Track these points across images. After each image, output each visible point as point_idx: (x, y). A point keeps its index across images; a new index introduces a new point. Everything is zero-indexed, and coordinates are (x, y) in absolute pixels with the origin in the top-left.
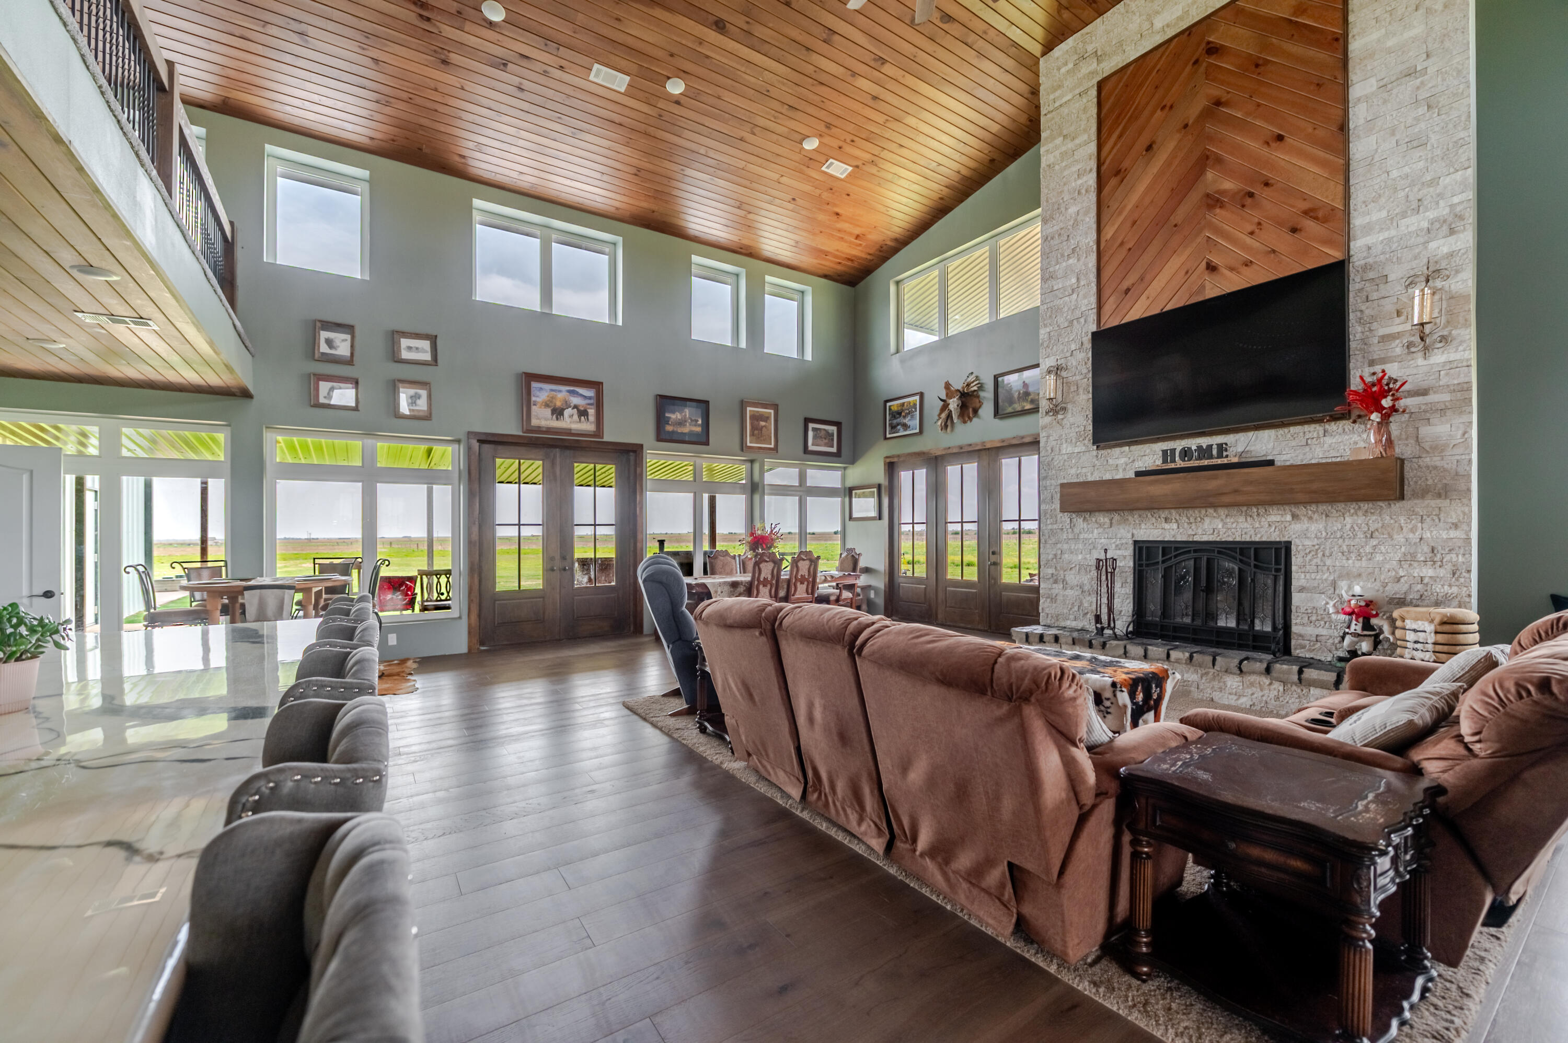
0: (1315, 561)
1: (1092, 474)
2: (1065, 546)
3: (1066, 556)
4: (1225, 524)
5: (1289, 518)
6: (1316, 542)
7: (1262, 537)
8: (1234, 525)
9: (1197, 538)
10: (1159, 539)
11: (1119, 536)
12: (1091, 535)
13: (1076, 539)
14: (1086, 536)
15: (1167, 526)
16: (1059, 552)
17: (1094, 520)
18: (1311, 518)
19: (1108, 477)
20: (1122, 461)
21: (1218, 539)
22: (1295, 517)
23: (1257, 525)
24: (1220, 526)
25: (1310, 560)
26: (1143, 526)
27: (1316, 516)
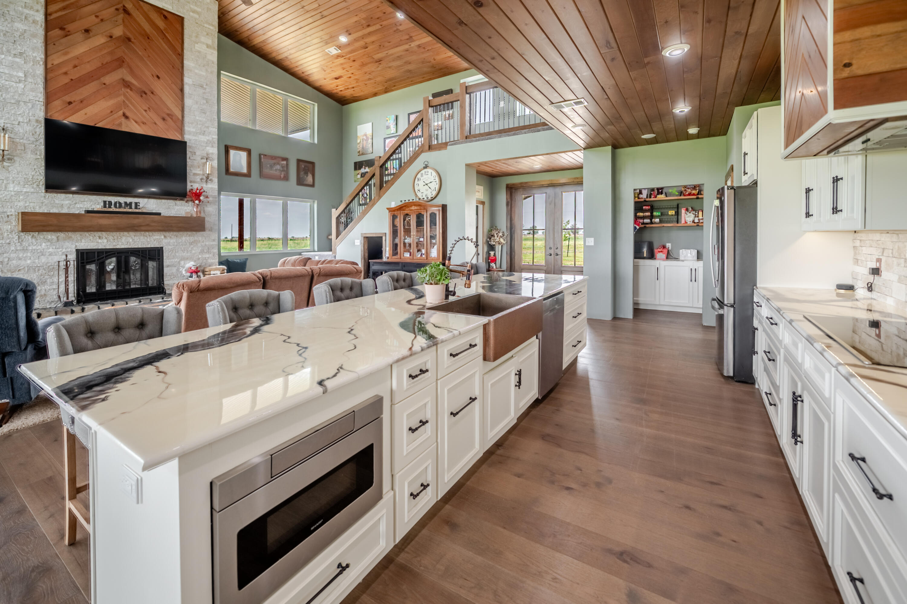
0: (172, 254)
1: (40, 207)
2: (13, 255)
3: (14, 262)
4: (133, 240)
5: (163, 237)
6: (173, 247)
7: (151, 245)
8: (138, 240)
9: (118, 247)
10: (94, 248)
11: (65, 247)
12: (39, 247)
13: (25, 250)
14: (34, 248)
15: (100, 241)
16: (6, 260)
17: (42, 237)
18: (171, 237)
19: (54, 210)
20: (67, 202)
21: (130, 247)
22: (165, 237)
23: (149, 240)
24: (131, 241)
25: (171, 254)
26: (83, 241)
27: (173, 236)
